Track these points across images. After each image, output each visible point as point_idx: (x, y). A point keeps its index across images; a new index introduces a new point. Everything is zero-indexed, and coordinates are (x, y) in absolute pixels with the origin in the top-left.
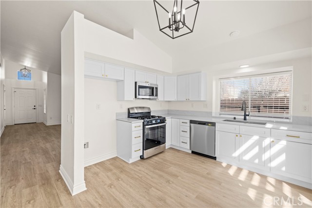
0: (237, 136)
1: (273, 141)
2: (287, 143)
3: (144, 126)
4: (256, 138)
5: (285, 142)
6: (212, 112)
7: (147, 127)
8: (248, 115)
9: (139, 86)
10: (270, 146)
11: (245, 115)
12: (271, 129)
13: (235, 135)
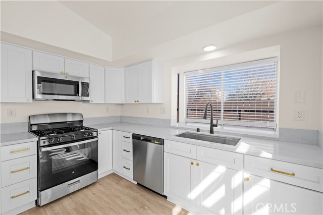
0: (192, 164)
1: (248, 179)
2: (271, 184)
3: (39, 148)
4: (221, 169)
5: (269, 181)
6: (170, 120)
7: (43, 149)
8: (216, 126)
9: (39, 77)
10: (243, 188)
11: (212, 125)
12: (244, 154)
13: (189, 161)
